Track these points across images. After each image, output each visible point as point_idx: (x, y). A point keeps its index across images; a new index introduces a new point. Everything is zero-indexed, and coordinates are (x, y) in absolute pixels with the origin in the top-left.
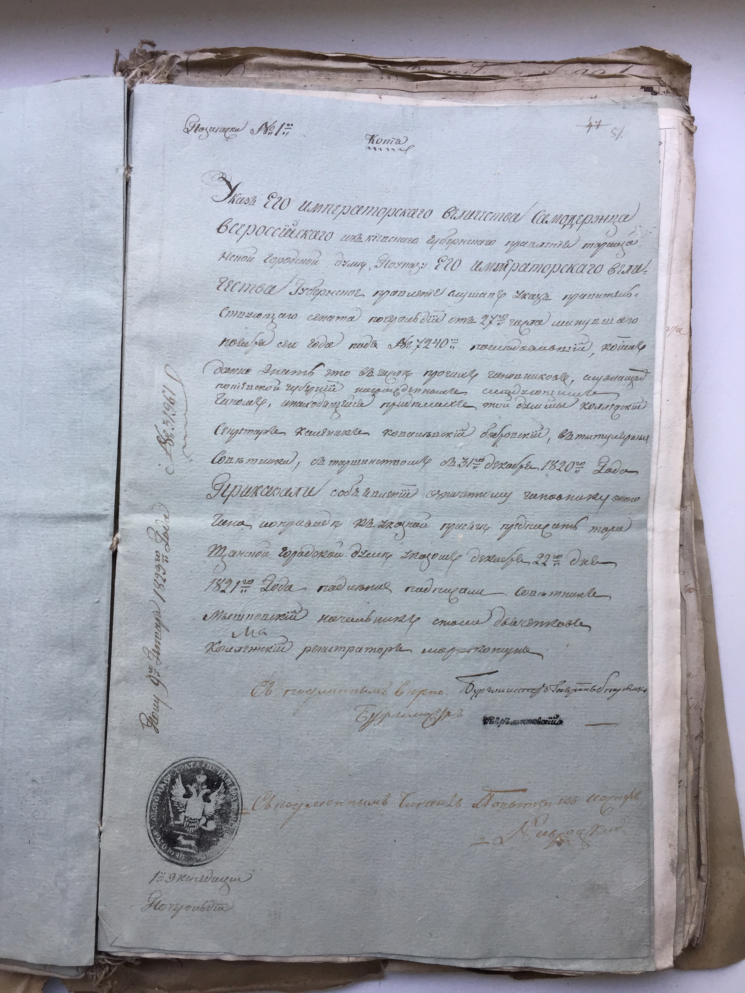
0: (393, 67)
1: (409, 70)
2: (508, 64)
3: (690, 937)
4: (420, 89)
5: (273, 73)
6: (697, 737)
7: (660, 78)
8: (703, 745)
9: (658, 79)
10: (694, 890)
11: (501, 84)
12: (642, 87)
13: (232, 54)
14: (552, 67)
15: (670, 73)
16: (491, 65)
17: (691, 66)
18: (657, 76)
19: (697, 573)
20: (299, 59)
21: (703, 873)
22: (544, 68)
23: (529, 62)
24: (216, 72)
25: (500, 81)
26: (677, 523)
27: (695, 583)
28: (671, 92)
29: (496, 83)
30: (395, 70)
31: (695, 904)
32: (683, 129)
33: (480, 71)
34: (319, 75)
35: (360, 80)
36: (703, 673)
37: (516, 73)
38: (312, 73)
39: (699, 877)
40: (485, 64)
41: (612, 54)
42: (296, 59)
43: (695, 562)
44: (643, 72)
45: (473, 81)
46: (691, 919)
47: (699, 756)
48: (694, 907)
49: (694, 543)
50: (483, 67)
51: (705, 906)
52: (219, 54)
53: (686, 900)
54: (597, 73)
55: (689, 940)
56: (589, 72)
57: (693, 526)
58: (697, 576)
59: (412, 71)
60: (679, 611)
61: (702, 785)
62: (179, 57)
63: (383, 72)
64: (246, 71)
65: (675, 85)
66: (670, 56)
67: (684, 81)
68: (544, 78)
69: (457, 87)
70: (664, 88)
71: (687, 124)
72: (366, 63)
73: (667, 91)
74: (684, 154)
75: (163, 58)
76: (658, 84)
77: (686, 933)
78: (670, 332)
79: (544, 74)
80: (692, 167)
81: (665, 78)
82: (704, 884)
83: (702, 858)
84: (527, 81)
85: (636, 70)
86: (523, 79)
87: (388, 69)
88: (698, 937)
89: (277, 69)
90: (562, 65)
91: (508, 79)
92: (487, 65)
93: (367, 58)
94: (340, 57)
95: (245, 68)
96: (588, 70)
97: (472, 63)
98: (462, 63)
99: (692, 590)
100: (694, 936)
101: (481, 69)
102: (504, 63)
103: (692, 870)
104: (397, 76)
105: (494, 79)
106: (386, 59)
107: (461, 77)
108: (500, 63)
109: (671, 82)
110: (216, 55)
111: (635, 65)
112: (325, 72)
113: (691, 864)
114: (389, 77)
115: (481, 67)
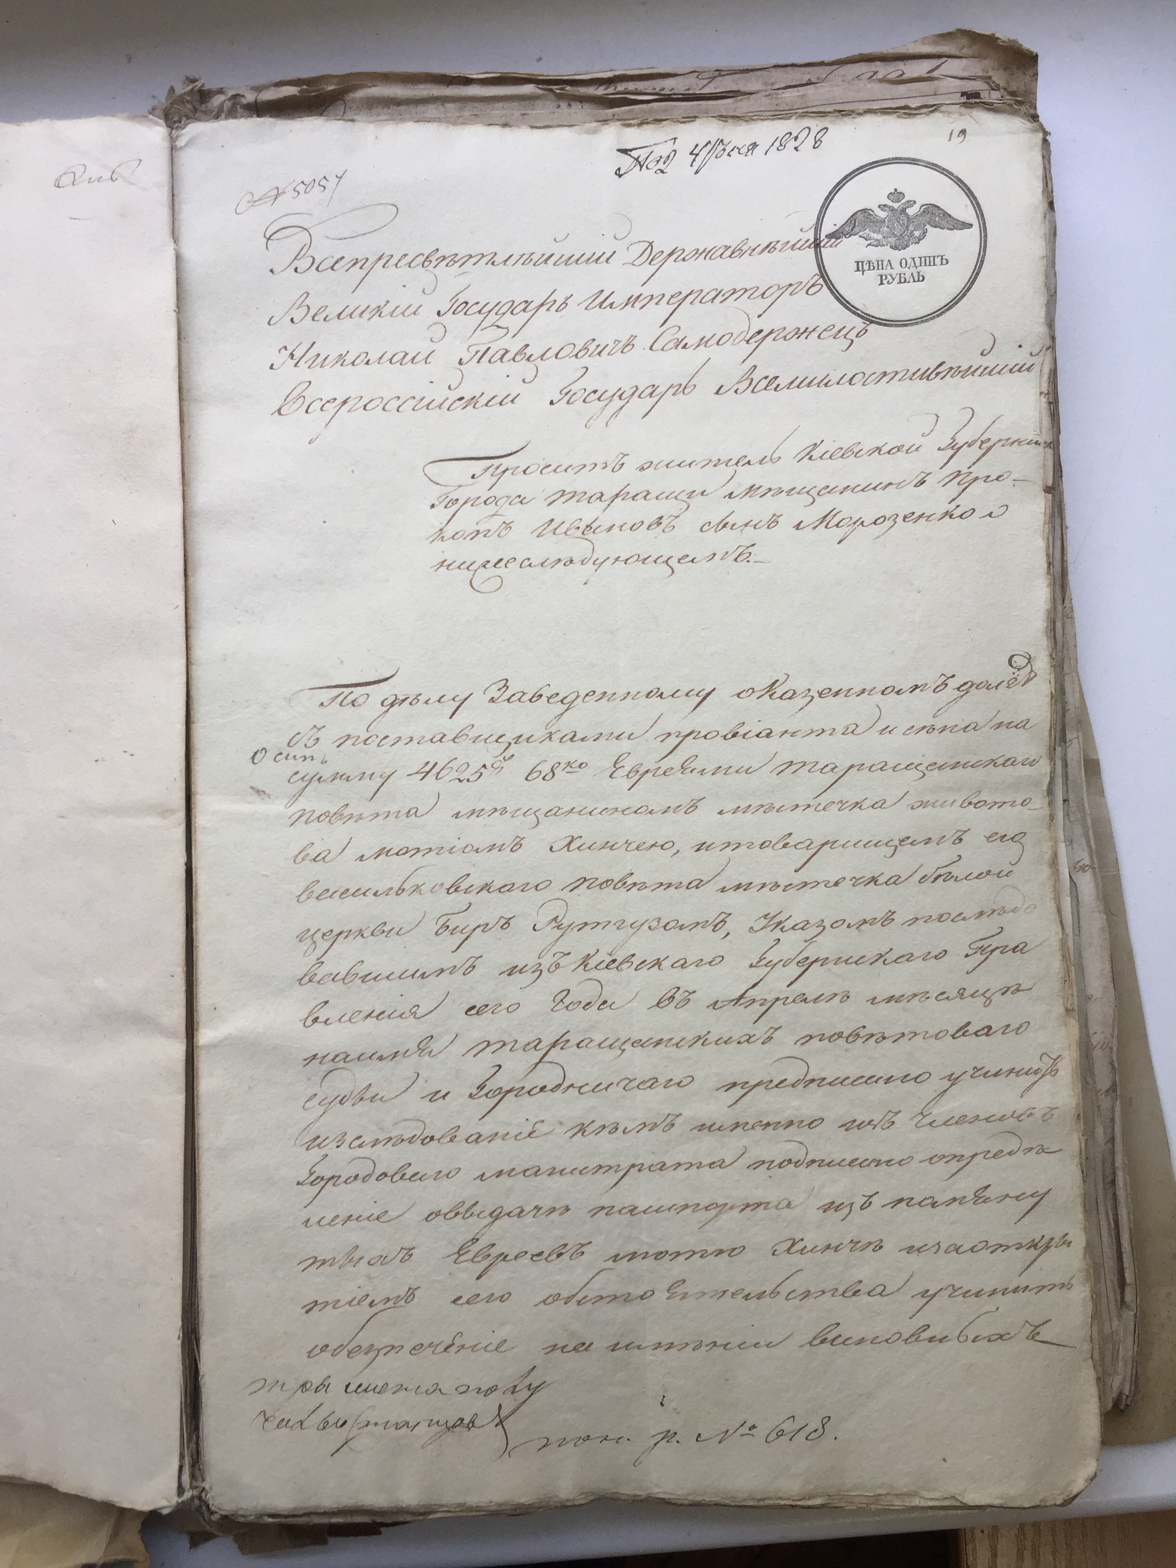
0: (575, 88)
1: (600, 91)
2: (753, 70)
3: (1114, 1395)
5: (390, 111)
6: (1107, 1091)
7: (990, 78)
8: (1118, 1103)
9: (987, 79)
10: (1115, 1323)
11: (743, 106)
12: (963, 96)
13: (325, 87)
14: (822, 72)
15: (1005, 69)
16: (727, 75)
17: (1037, 55)
18: (985, 74)
19: (1092, 842)
20: (429, 86)
21: (1129, 1296)
22: (809, 73)
23: (786, 66)
25: (741, 99)
27: (1091, 858)
28: (1008, 97)
29: (736, 101)
30: (577, 94)
31: (1121, 1344)
33: (710, 85)
34: (461, 110)
35: (525, 114)
36: (1112, 993)
37: (766, 84)
38: (450, 106)
39: (1123, 1303)
40: (718, 72)
41: (913, 44)
42: (422, 86)
44: (964, 69)
45: (700, 102)
46: (1115, 1367)
47: (1113, 1120)
48: (1119, 1348)
49: (1085, 796)
50: (713, 78)
51: (1136, 1347)
52: (305, 87)
53: (1104, 1340)
54: (892, 76)
55: (1114, 1399)
56: (880, 76)
57: (1083, 770)
58: (1093, 847)
59: (605, 92)
61: (1118, 1164)
62: (243, 96)
63: (560, 97)
64: (348, 110)
65: (1014, 87)
66: (1004, 42)
67: (1027, 79)
68: (810, 90)
70: (998, 92)
72: (534, 85)
73: (1002, 97)
75: (217, 100)
76: (986, 87)
77: (1108, 1389)
79: (809, 83)
81: (998, 77)
82: (1132, 1313)
83: (1126, 1275)
84: (783, 95)
85: (951, 67)
86: (778, 94)
87: (567, 93)
88: (1127, 1394)
89: (394, 105)
90: (836, 67)
91: (754, 95)
92: (720, 75)
93: (533, 77)
94: (491, 78)
95: (345, 106)
96: (877, 72)
97: (697, 74)
98: (681, 75)
99: (1086, 869)
100: (1121, 1393)
101: (711, 81)
102: (747, 70)
103: (1111, 1294)
104: (581, 102)
105: (732, 97)
106: (564, 76)
107: (681, 96)
108: (741, 70)
109: (1008, 83)
110: (299, 89)
111: (950, 60)
112: (470, 105)
113: (1109, 1284)
114: (570, 105)
115: (710, 78)
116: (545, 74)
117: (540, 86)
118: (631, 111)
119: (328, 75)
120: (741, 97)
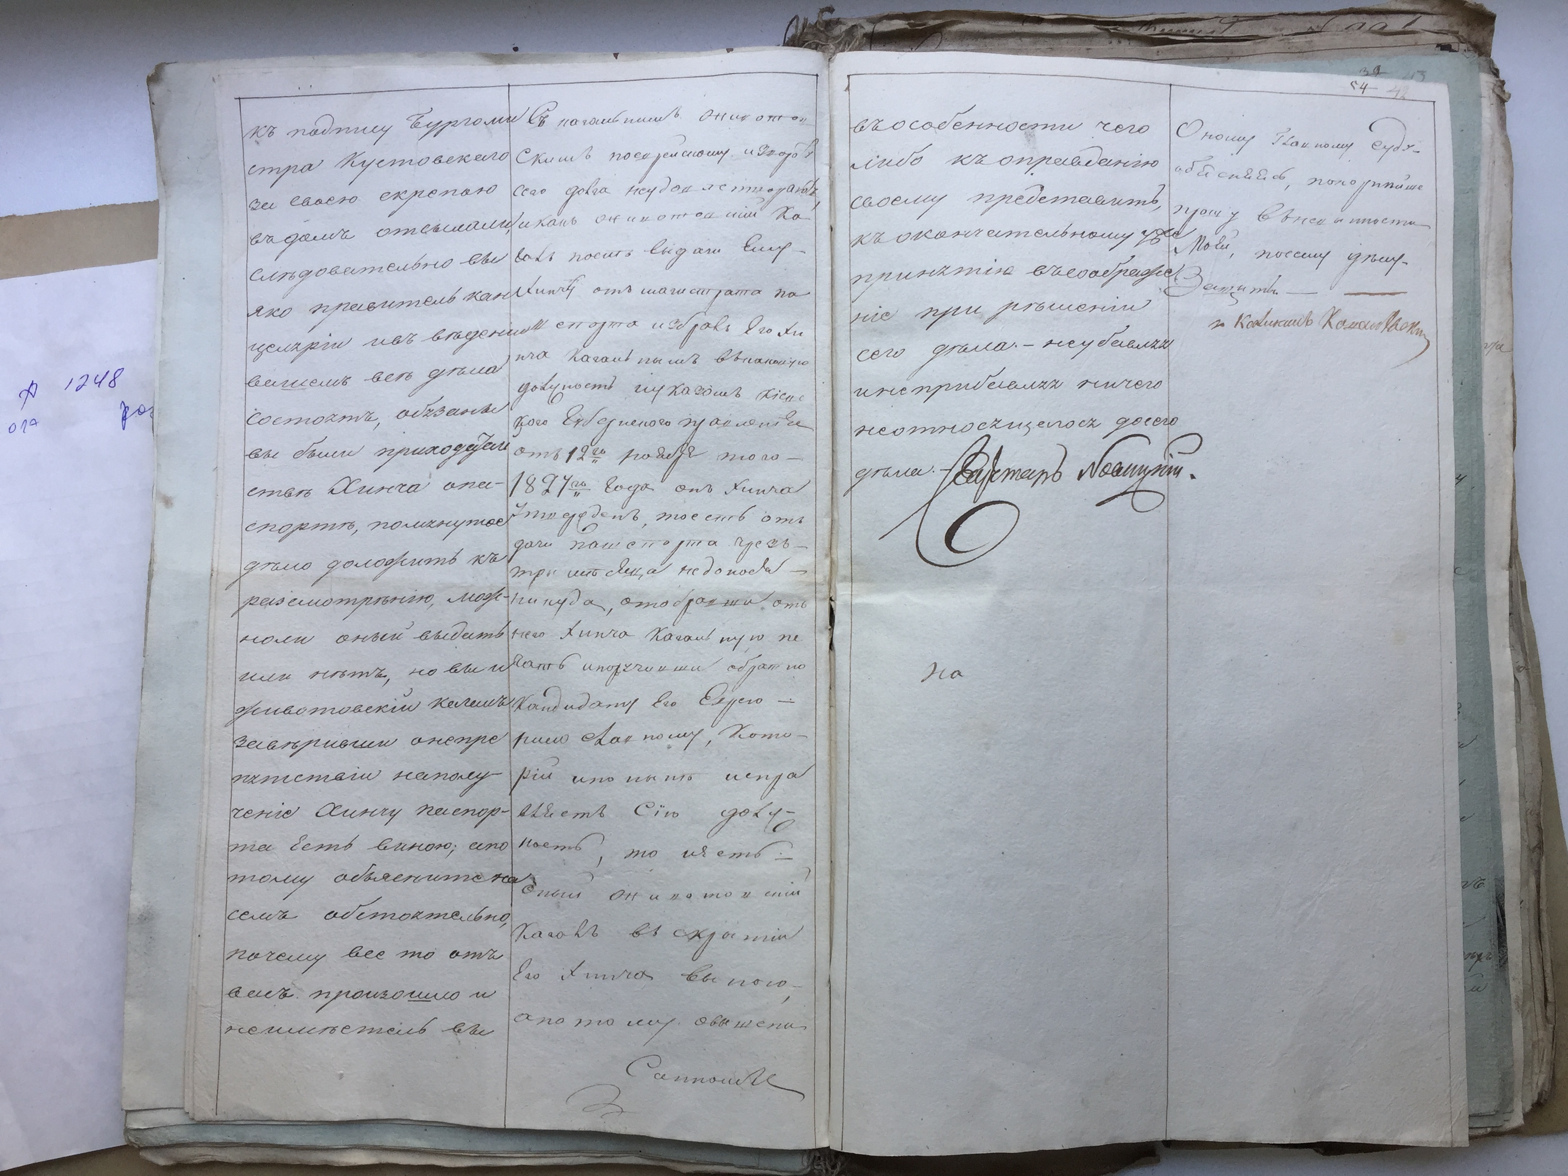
0: (1127, 29)
1: (1143, 32)
2: (1264, 17)
3: (1539, 1090)
4: (1163, 56)
5: (978, 42)
6: (1535, 848)
9: (1455, 33)
10: (1541, 1033)
11: (1263, 46)
12: (1438, 45)
13: (926, 21)
14: (1321, 21)
15: (1468, 25)
16: (1244, 21)
17: (1495, 16)
18: (1452, 30)
19: (1527, 647)
20: (1008, 23)
21: (1551, 1012)
22: (1310, 21)
23: (1288, 14)
24: (906, 43)
25: (1259, 43)
26: (1506, 585)
27: (1525, 660)
28: (1471, 49)
29: (1254, 44)
30: (1128, 33)
31: (1544, 1050)
32: (1494, 98)
33: (1230, 28)
34: (1035, 43)
35: (1089, 49)
36: (1540, 771)
37: (1275, 29)
38: (1027, 40)
39: (1546, 1019)
40: (1237, 18)
42: (1002, 23)
43: (1525, 634)
44: (1435, 24)
45: (1227, 44)
46: (1541, 1067)
47: (1538, 872)
48: (1543, 1053)
49: (1522, 611)
50: (1233, 23)
51: (1553, 1053)
52: (911, 21)
53: (1533, 1046)
54: (1378, 28)
55: (1539, 1093)
56: (1367, 27)
57: (1520, 590)
58: (1528, 652)
59: (1148, 32)
60: (1513, 693)
61: (1543, 906)
62: (861, 27)
63: (1112, 35)
64: (943, 41)
65: (1474, 39)
66: (1471, 4)
67: (1485, 33)
68: (1314, 37)
69: (1210, 52)
70: (1464, 45)
71: (1497, 90)
72: (1093, 25)
73: (1467, 48)
74: (1497, 128)
75: (841, 28)
76: (1457, 41)
77: (1534, 1086)
78: (1489, 349)
79: (1313, 31)
80: (1507, 145)
81: (1463, 31)
82: (1553, 1026)
83: (1548, 993)
84: (1293, 41)
85: (1425, 22)
86: (1289, 39)
87: (1120, 32)
88: (1546, 1089)
89: (982, 37)
90: (1331, 17)
91: (1269, 39)
92: (1238, 21)
93: (1094, 19)
94: (1061, 19)
96: (1365, 23)
97: (1220, 19)
100: (1542, 1090)
102: (1258, 17)
104: (1129, 39)
105: (1252, 40)
106: (1115, 18)
107: (1211, 38)
108: (1254, 17)
109: (1469, 36)
110: (907, 22)
111: (1424, 17)
112: (1044, 40)
114: (1120, 42)
115: (1231, 22)
116: (1102, 16)
117: (1098, 26)
118: (1172, 49)
119: (927, 11)
120: (1259, 40)
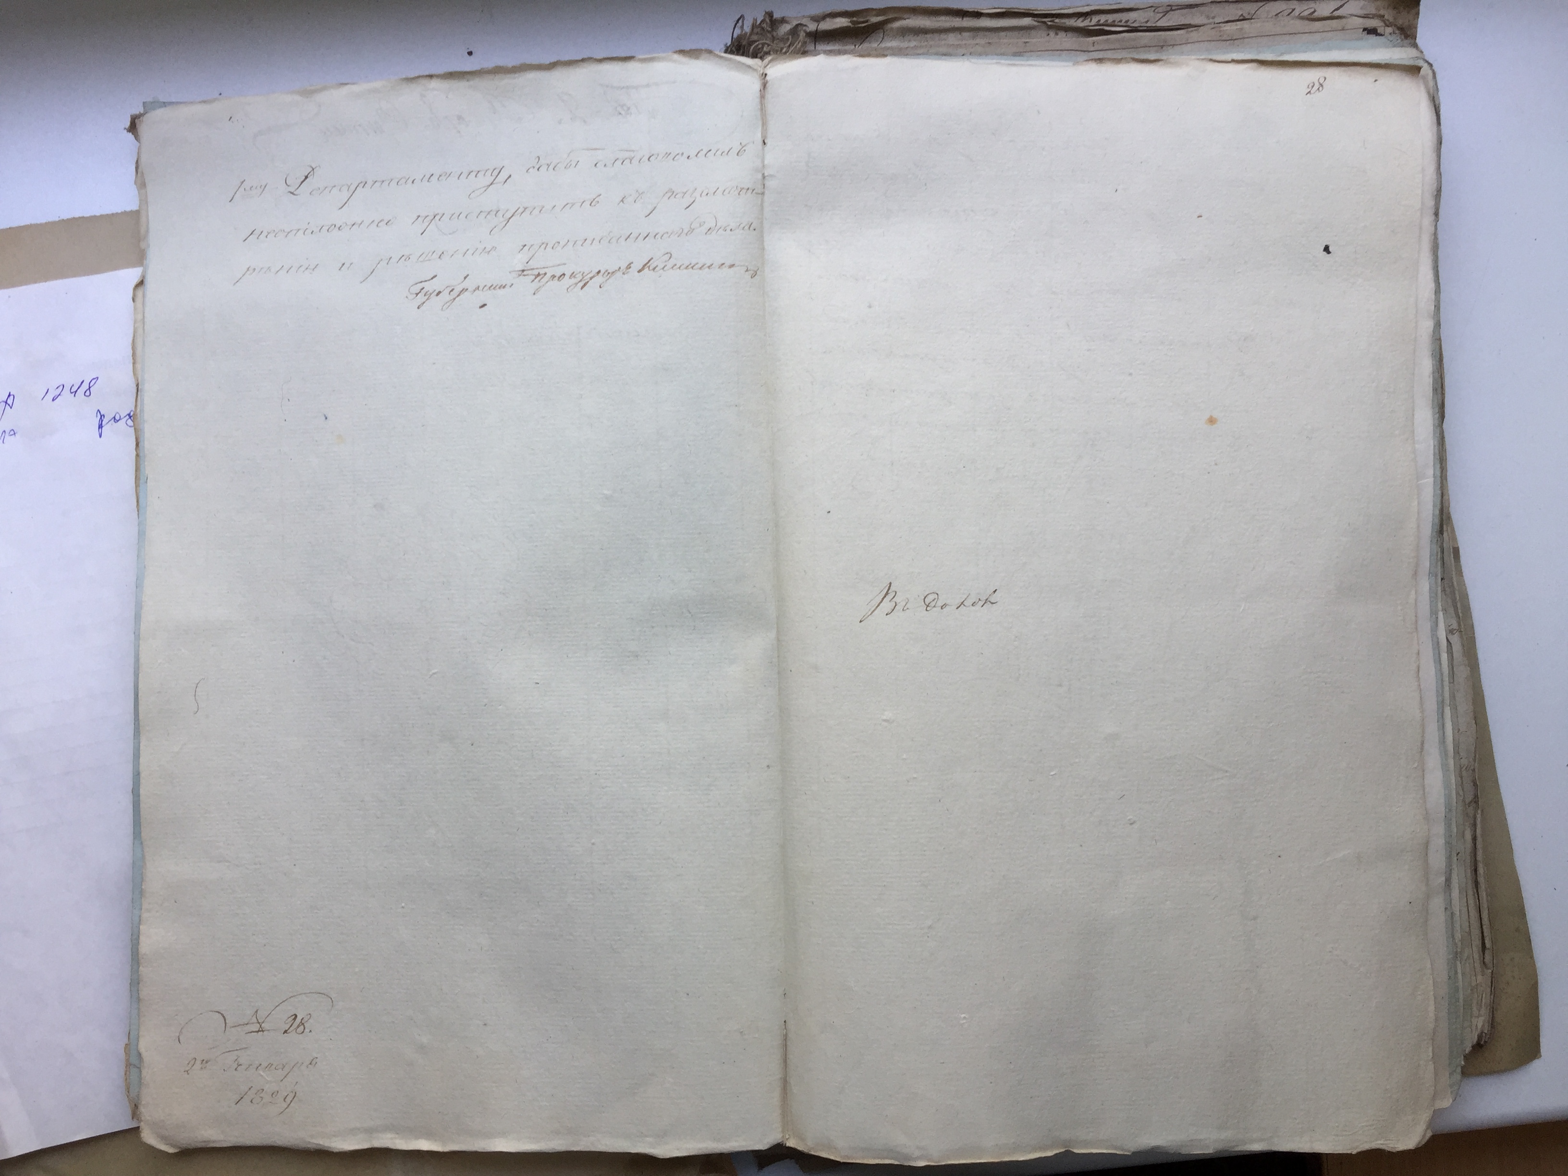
0: (1063, 21)
1: (1080, 23)
2: (1197, 6)
3: (1479, 1031)
4: (1096, 47)
5: (919, 38)
6: (1471, 802)
7: (1383, 16)
8: (1479, 811)
9: (1382, 17)
10: (1480, 978)
11: (1194, 35)
12: (1365, 30)
13: (870, 18)
14: (1252, 8)
15: (1394, 8)
16: (1178, 9)
18: (1379, 13)
19: (1460, 611)
20: (948, 18)
21: (1488, 958)
22: (1241, 9)
24: (850, 40)
25: (1192, 31)
27: (1458, 622)
28: (1397, 32)
29: (1187, 32)
30: (1064, 25)
31: (1482, 994)
33: (1164, 18)
34: (974, 38)
35: (1027, 42)
36: (1474, 727)
37: (1208, 17)
38: (966, 34)
39: (1484, 963)
40: (1170, 8)
42: (943, 18)
43: (1458, 598)
44: (1361, 8)
45: (1160, 33)
46: (1480, 1011)
47: (1474, 825)
48: (1482, 997)
49: (1454, 576)
50: (1167, 12)
51: (1492, 997)
52: (854, 19)
53: (1472, 990)
54: (1306, 13)
55: (1478, 1036)
56: (1296, 13)
57: (1452, 556)
58: (1461, 615)
59: (1083, 24)
61: (1479, 858)
62: (805, 26)
63: (1050, 27)
64: (885, 37)
65: (1400, 22)
67: (1411, 16)
68: (1245, 25)
70: (1390, 29)
72: (1030, 18)
73: (1394, 31)
75: (785, 29)
76: (1382, 24)
77: (1474, 1028)
81: (1389, 15)
82: (1491, 971)
83: (1486, 941)
85: (1353, 7)
86: (1220, 27)
87: (1057, 24)
88: (1486, 1032)
91: (1202, 27)
92: (1172, 10)
93: (1031, 12)
94: (1000, 12)
95: (884, 34)
96: (1294, 9)
97: (1153, 9)
98: (1141, 9)
99: (1455, 631)
100: (1482, 1032)
101: (1166, 14)
102: (1191, 5)
103: (1476, 956)
104: (1066, 32)
105: (1186, 28)
106: (1051, 10)
107: (1146, 28)
108: (1187, 5)
109: (1395, 19)
110: (849, 20)
111: (1351, 2)
112: (981, 34)
113: (1475, 949)
114: (1057, 34)
115: (1164, 12)
116: (1039, 9)
117: (1036, 19)
118: (1108, 39)
119: (869, 9)
120: (1192, 29)
